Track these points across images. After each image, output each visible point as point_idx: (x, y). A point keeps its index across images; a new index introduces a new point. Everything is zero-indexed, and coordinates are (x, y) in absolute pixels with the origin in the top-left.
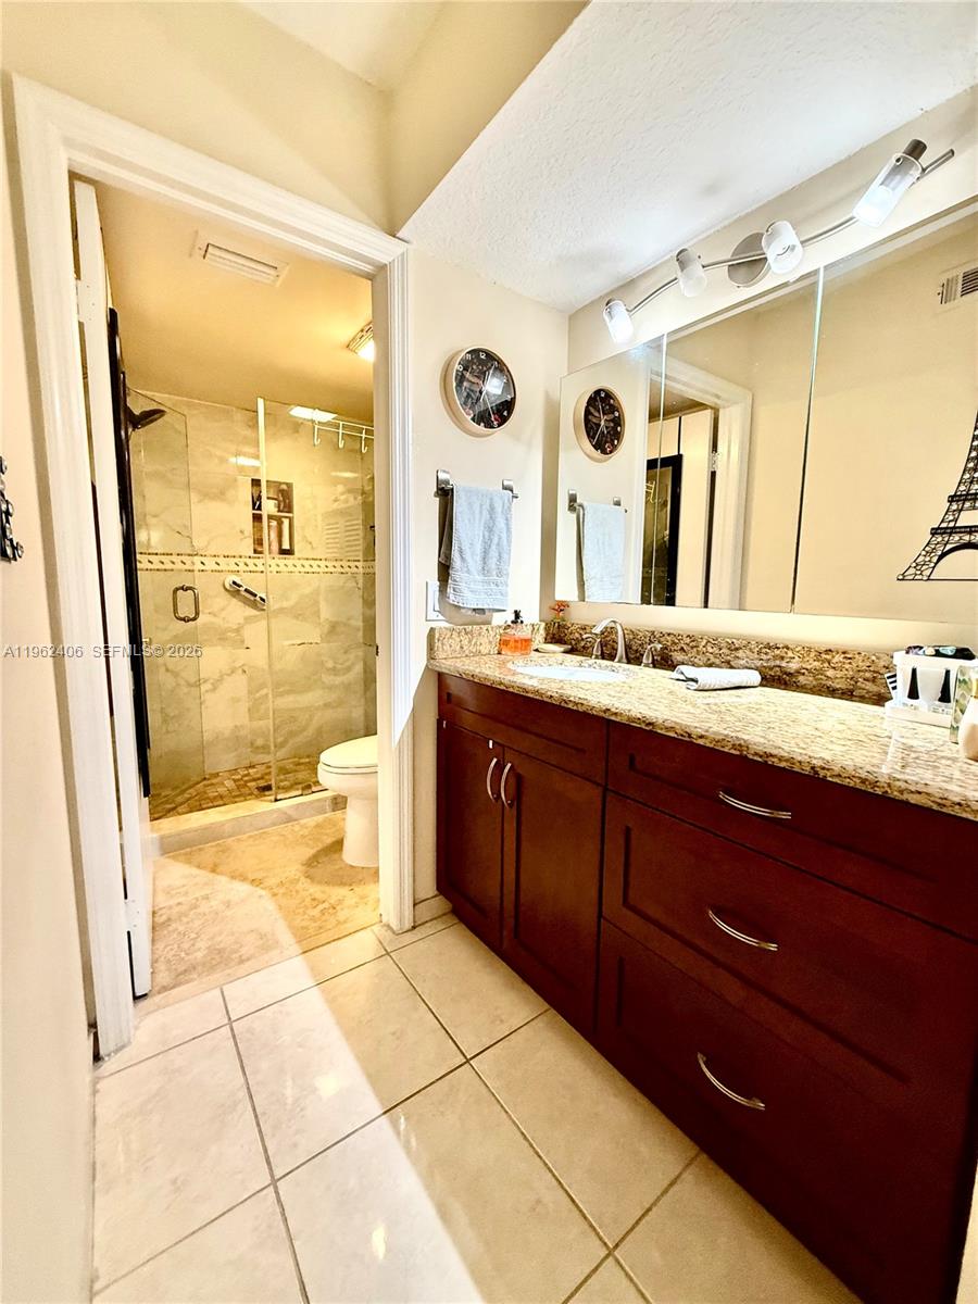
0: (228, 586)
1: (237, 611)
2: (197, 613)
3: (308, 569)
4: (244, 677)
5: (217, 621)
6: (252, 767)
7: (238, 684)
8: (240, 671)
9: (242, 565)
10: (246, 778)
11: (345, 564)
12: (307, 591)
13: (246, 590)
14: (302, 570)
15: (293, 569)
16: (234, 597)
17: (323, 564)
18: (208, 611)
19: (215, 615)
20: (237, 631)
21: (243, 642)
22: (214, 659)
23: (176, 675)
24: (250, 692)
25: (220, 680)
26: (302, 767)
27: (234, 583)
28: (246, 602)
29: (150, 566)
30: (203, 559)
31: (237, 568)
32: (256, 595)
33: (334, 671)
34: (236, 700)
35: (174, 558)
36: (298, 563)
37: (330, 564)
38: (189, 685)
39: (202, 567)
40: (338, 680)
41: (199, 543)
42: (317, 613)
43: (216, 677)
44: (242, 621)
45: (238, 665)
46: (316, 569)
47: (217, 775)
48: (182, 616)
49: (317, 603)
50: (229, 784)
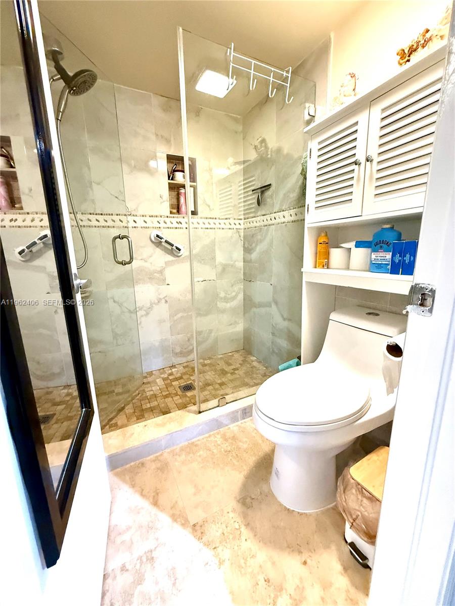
0: (153, 239)
1: (160, 257)
2: (132, 258)
3: (207, 226)
4: (167, 305)
5: (147, 265)
6: (173, 366)
7: (163, 310)
8: (163, 301)
9: (162, 222)
10: (171, 378)
11: (232, 221)
12: (207, 241)
13: (166, 242)
14: (204, 226)
15: (197, 226)
16: (158, 247)
17: (217, 221)
18: (140, 258)
19: (146, 261)
20: (161, 272)
21: (164, 280)
22: (145, 293)
23: (120, 305)
24: (170, 316)
25: (151, 308)
26: (207, 368)
27: (158, 236)
28: (166, 250)
29: (97, 224)
30: (135, 218)
31: (158, 225)
32: (172, 245)
33: (226, 300)
34: (161, 322)
35: (115, 217)
36: (201, 221)
37: (222, 222)
38: (130, 312)
39: (135, 225)
40: (228, 305)
41: (131, 205)
42: (214, 258)
43: (148, 305)
44: (164, 265)
45: (161, 297)
46: (212, 226)
47: (151, 374)
48: (121, 261)
49: (214, 251)
50: (160, 382)
